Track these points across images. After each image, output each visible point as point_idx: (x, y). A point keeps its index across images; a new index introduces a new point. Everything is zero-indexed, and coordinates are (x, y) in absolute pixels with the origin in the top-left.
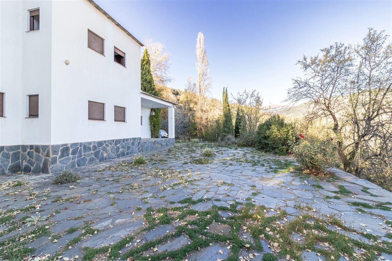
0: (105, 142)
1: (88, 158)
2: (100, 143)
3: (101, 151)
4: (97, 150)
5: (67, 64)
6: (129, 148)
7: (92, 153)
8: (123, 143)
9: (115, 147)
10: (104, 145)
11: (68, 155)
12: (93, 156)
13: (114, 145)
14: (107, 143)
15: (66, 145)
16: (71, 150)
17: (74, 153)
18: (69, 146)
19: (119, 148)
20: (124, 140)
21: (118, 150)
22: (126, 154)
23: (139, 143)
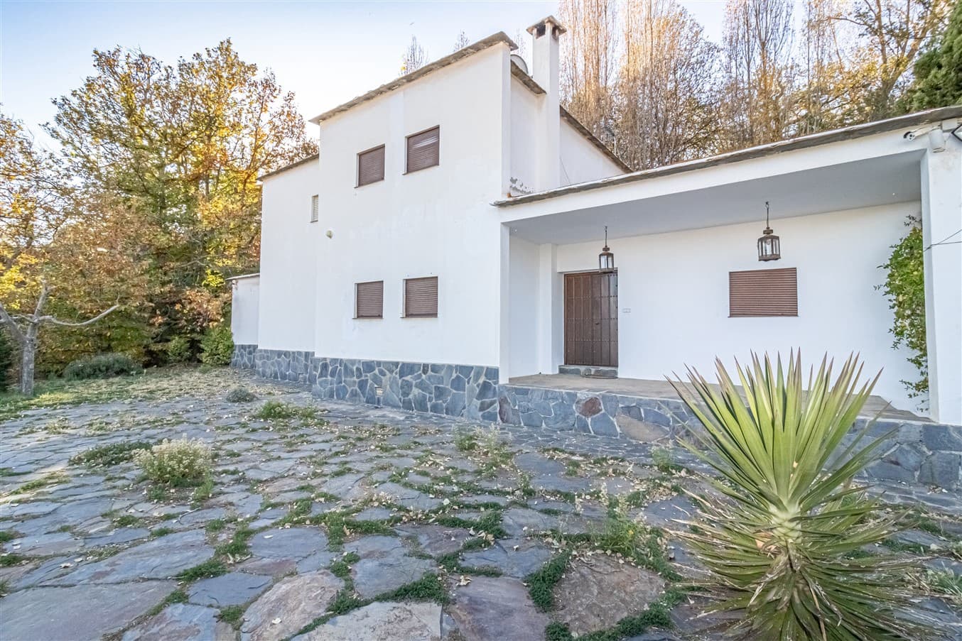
0: (379, 363)
1: (349, 390)
2: (369, 366)
3: (370, 381)
4: (363, 378)
5: (330, 237)
6: (440, 393)
7: (355, 382)
8: (420, 375)
9: (400, 381)
10: (376, 371)
11: (326, 376)
12: (356, 388)
13: (398, 376)
14: (382, 368)
15: (325, 359)
16: (330, 368)
17: (333, 374)
18: (328, 361)
19: (409, 385)
20: (425, 368)
21: (406, 388)
22: (431, 407)
23: (485, 388)
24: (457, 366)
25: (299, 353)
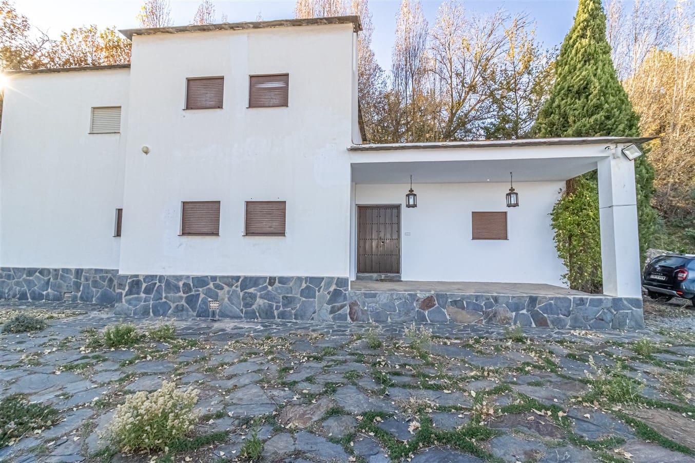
0: (214, 278)
1: (173, 306)
2: (201, 281)
3: (202, 296)
4: (193, 293)
5: (146, 153)
6: (288, 301)
7: (181, 298)
8: (266, 287)
9: (241, 294)
10: (211, 286)
11: (138, 293)
12: (183, 302)
13: (239, 289)
14: (218, 282)
15: (137, 276)
16: (144, 285)
17: (148, 291)
18: (141, 279)
19: (253, 297)
20: (272, 281)
21: (249, 300)
22: (278, 315)
23: (336, 295)
24: (306, 278)
25: (67, 271)
